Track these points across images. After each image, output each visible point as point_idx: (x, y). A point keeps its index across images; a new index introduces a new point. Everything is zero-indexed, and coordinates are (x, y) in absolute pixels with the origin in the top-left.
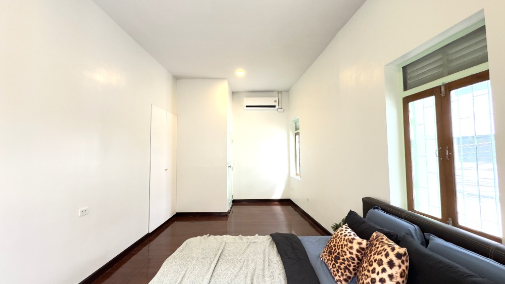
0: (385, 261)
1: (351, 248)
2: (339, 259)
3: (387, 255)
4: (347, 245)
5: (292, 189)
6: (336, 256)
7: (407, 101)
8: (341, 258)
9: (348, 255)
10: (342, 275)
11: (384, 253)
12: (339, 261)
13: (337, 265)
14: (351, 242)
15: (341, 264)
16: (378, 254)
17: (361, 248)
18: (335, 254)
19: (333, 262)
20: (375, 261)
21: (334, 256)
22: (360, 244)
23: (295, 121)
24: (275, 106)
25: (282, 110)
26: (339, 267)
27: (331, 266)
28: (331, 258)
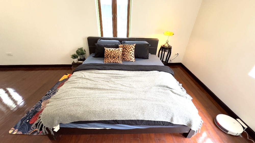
1: (120, 52)
2: (119, 57)
4: (119, 52)
6: (118, 57)
8: (120, 56)
11: (132, 47)
13: (119, 59)
14: (119, 50)
16: (130, 49)
18: (117, 56)
19: (118, 59)
20: (130, 51)
21: (117, 57)
22: (121, 49)
26: (120, 59)
27: (117, 61)
28: (116, 59)
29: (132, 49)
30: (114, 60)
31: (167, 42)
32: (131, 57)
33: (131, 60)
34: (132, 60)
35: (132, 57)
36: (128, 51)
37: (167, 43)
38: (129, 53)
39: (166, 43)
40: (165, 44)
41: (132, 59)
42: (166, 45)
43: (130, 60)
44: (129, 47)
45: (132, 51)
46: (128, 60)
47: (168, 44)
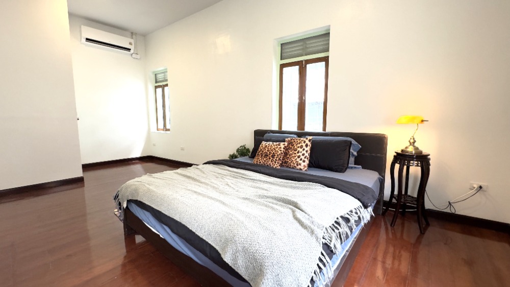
0: (304, 145)
1: (280, 148)
2: (275, 155)
3: (305, 142)
4: (277, 147)
5: (154, 145)
6: (272, 155)
7: (282, 66)
8: (276, 155)
9: (280, 152)
10: (278, 163)
11: (303, 142)
12: (275, 157)
14: (279, 145)
15: (277, 158)
16: (299, 144)
17: (285, 147)
18: (271, 153)
19: (271, 159)
20: (298, 147)
21: (270, 156)
22: (284, 144)
23: (154, 72)
24: (129, 50)
25: (138, 57)
26: (276, 160)
27: (270, 162)
28: (268, 158)
29: (302, 146)
30: (265, 161)
31: (412, 141)
32: (298, 160)
33: (297, 165)
34: (299, 167)
35: (301, 160)
36: (295, 147)
37: (413, 143)
38: (296, 152)
39: (409, 144)
40: (406, 148)
41: (300, 164)
42: (411, 149)
43: (295, 165)
44: (299, 142)
45: (301, 148)
46: (292, 164)
47: (414, 146)
